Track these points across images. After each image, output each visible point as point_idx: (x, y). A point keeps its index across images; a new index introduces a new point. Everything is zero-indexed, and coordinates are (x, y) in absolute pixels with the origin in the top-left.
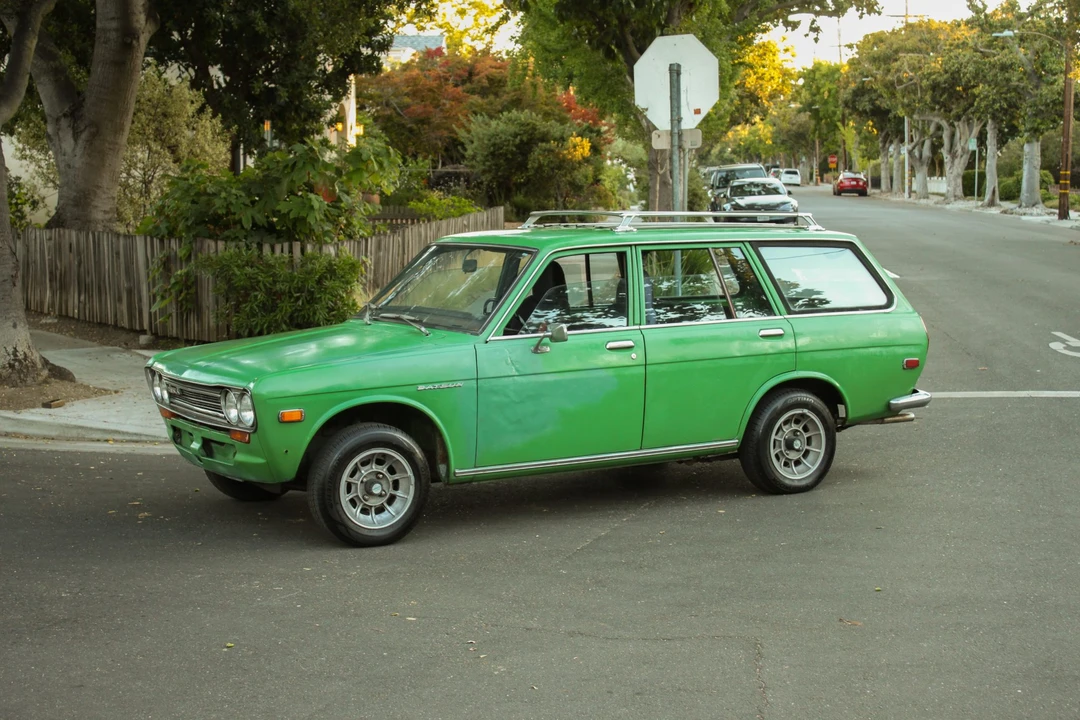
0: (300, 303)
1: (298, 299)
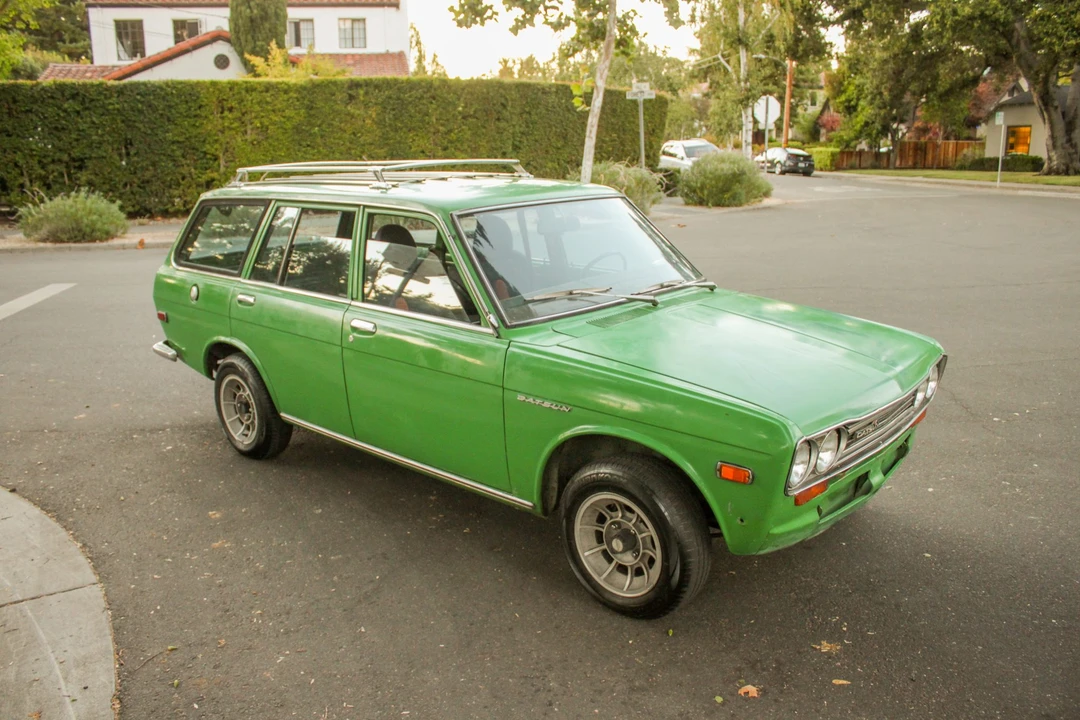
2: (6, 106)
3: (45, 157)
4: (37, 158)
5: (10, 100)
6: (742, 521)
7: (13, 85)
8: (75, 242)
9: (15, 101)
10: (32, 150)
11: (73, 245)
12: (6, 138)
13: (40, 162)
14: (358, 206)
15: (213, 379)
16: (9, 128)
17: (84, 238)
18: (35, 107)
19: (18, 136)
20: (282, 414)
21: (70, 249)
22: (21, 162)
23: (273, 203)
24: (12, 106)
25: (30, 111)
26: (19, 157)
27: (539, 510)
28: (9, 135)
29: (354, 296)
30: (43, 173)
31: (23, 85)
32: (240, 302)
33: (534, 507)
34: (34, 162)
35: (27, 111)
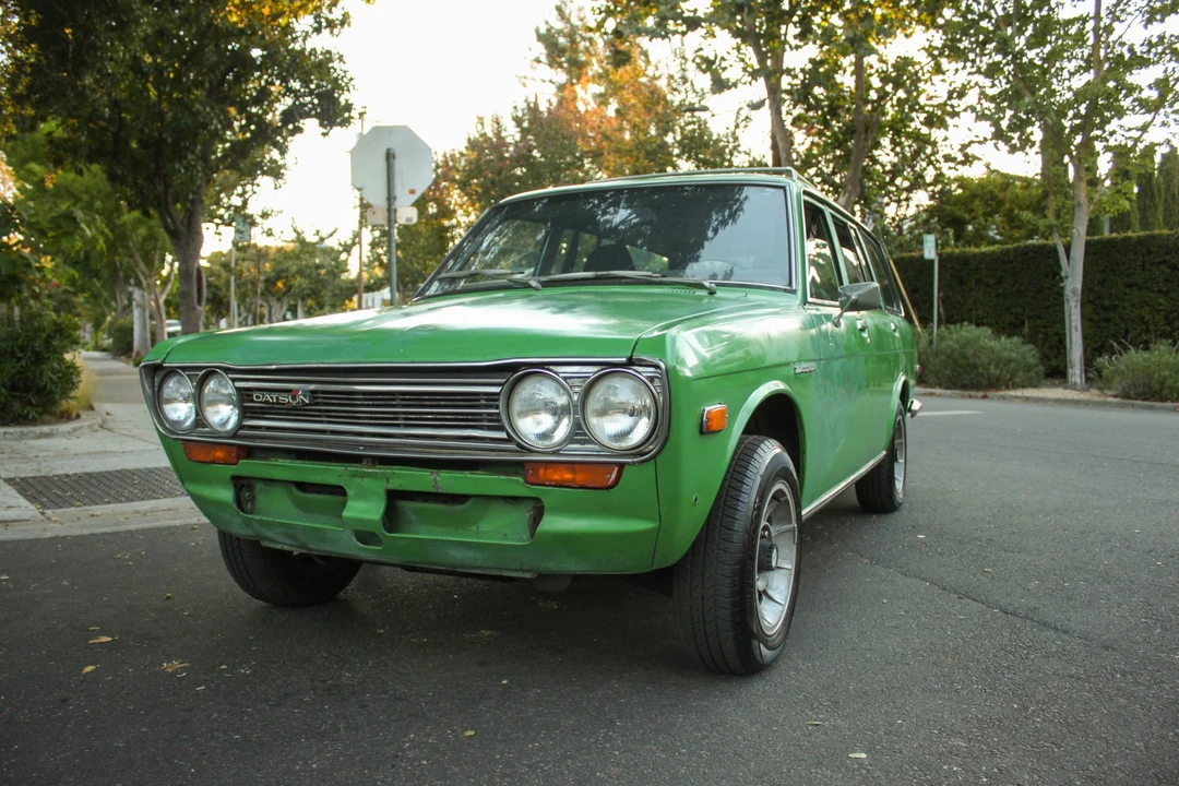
0: (24, 362)
1: (19, 359)
2: (1141, 259)
3: (1172, 312)
4: (1163, 313)
5: (1145, 252)
7: (1148, 237)
8: (1144, 400)
9: (1149, 253)
10: (1161, 304)
11: (1139, 402)
12: (1136, 292)
13: (1167, 318)
16: (1140, 282)
17: (1153, 396)
18: (1167, 258)
19: (1148, 289)
21: (1133, 406)
22: (1147, 318)
24: (1147, 259)
25: (1164, 262)
26: (1145, 312)
28: (1140, 289)
30: (1168, 329)
31: (1160, 235)
34: (1160, 318)
35: (1160, 263)
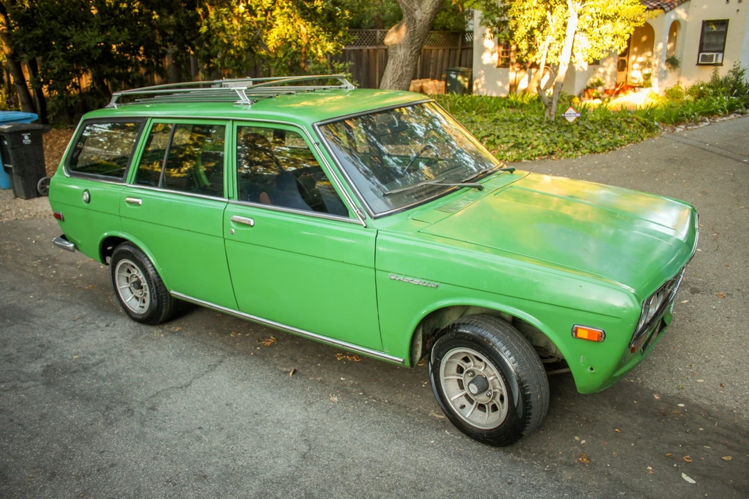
6: (592, 369)
14: (228, 120)
15: (107, 264)
20: (172, 292)
23: (149, 120)
27: (407, 364)
29: (231, 195)
32: (128, 202)
33: (403, 362)
